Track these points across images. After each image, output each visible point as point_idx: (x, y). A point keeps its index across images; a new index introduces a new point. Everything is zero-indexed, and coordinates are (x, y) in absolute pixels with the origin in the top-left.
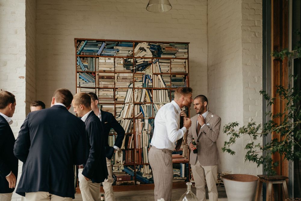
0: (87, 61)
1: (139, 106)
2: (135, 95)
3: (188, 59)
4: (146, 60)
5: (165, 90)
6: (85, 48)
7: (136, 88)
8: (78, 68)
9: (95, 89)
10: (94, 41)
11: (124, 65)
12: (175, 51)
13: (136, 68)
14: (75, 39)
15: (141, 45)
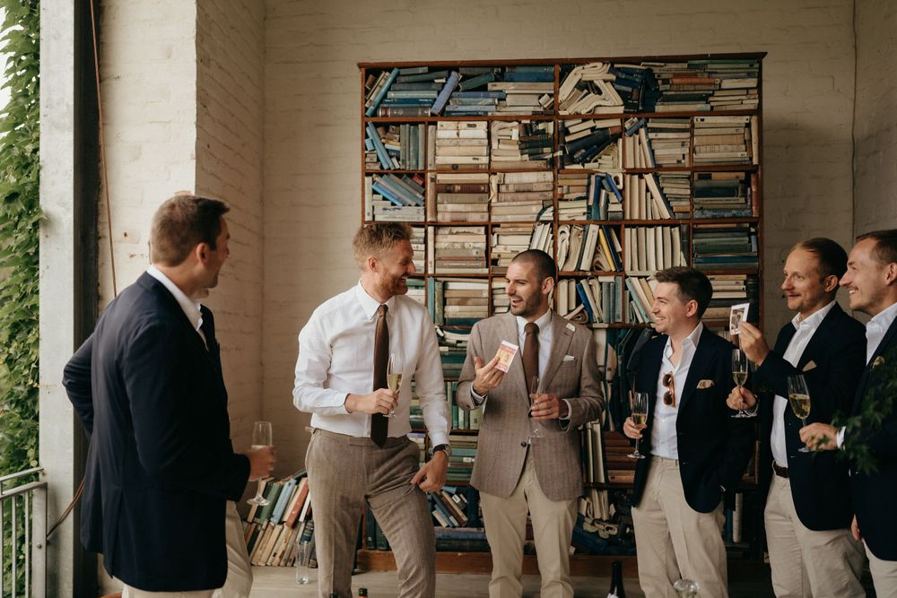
0: (397, 136)
1: (573, 284)
2: (559, 245)
3: (758, 111)
4: (600, 124)
5: (668, 228)
6: (391, 95)
7: (565, 223)
8: (368, 160)
9: (423, 230)
10: (421, 70)
11: (523, 146)
12: (707, 87)
13: (564, 152)
14: (360, 66)
15: (583, 71)
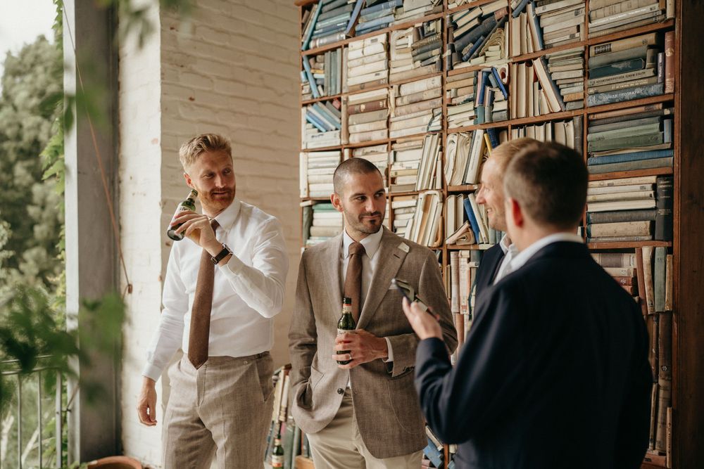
0: (322, 65)
1: (461, 200)
2: (447, 156)
4: (487, 10)
5: (562, 122)
6: (319, 25)
7: (453, 131)
8: (303, 91)
9: (338, 153)
11: (415, 52)
13: (453, 50)
14: (299, 5)
